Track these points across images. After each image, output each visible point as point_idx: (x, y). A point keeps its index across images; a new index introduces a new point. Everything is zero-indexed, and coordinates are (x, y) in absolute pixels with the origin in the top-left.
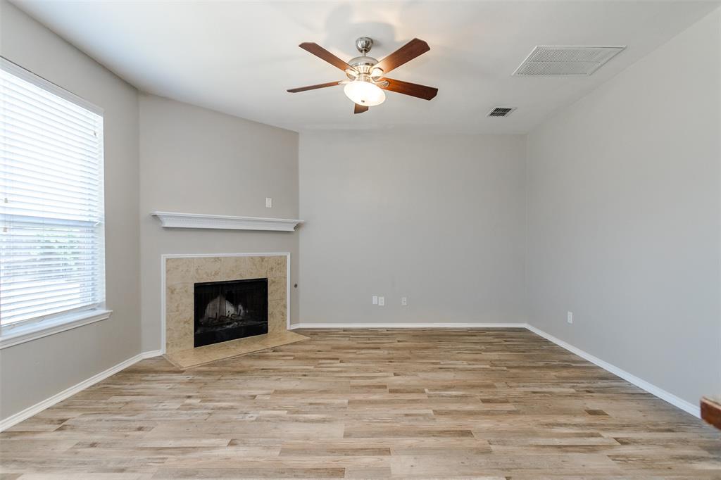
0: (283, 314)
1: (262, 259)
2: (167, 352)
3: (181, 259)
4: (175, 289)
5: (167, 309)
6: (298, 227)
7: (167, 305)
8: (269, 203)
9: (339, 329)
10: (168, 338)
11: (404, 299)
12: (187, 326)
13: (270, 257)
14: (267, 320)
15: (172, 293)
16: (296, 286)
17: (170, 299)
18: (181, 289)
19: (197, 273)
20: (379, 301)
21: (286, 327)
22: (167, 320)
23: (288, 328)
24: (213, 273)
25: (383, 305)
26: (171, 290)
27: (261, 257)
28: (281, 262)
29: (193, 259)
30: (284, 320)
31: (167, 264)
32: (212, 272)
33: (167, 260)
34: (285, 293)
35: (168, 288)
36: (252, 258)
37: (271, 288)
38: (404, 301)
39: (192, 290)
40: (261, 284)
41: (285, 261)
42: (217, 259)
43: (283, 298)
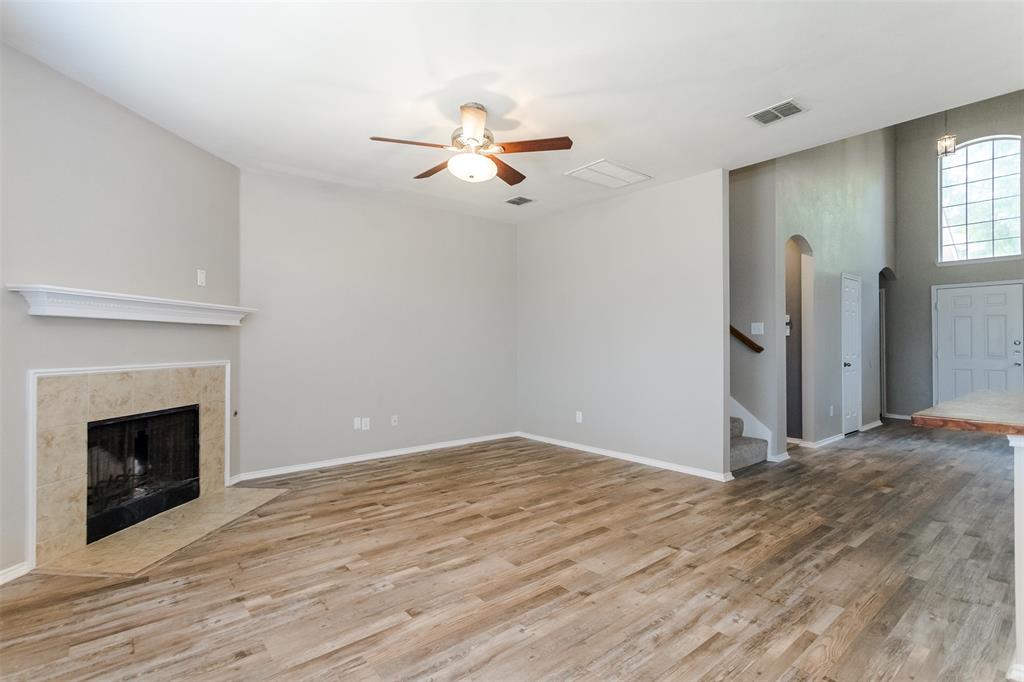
0: (221, 462)
1: (193, 371)
2: (37, 565)
3: (66, 377)
4: (52, 438)
5: (39, 478)
6: (245, 318)
7: (38, 471)
8: (201, 277)
9: (315, 470)
10: (40, 537)
11: (395, 418)
12: (74, 505)
13: (204, 369)
14: (196, 473)
15: (49, 444)
16: (236, 413)
17: (43, 457)
18: (64, 435)
19: (93, 403)
20: (362, 423)
21: (223, 483)
22: (39, 501)
23: (227, 484)
24: (119, 402)
25: (368, 428)
26: (46, 440)
27: (191, 369)
28: (217, 376)
29: (86, 376)
30: (221, 470)
31: (38, 390)
32: (117, 400)
33: (40, 380)
34: (223, 426)
35: (40, 436)
36: (178, 371)
37: (204, 421)
38: (394, 420)
39: (83, 436)
40: (190, 415)
41: (224, 373)
42: (126, 375)
43: (220, 436)
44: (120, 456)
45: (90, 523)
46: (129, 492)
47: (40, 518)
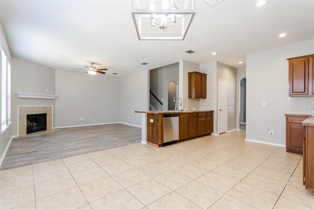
0: (51, 124)
1: (45, 107)
2: (19, 136)
3: (23, 107)
6: (56, 98)
7: (19, 121)
8: (47, 90)
10: (19, 131)
12: (25, 128)
13: (47, 107)
14: (46, 125)
16: (54, 116)
17: (20, 119)
18: (23, 116)
19: (27, 111)
20: (81, 119)
21: (52, 128)
22: (19, 126)
24: (32, 112)
25: (83, 120)
26: (20, 117)
28: (50, 108)
29: (26, 107)
30: (51, 126)
31: (19, 109)
33: (19, 107)
34: (51, 118)
35: (19, 116)
36: (42, 107)
37: (47, 116)
38: (89, 118)
39: (26, 117)
40: (45, 115)
41: (52, 108)
42: (33, 107)
43: (51, 119)
44: (32, 122)
45: (27, 131)
46: (34, 128)
47: (19, 129)
